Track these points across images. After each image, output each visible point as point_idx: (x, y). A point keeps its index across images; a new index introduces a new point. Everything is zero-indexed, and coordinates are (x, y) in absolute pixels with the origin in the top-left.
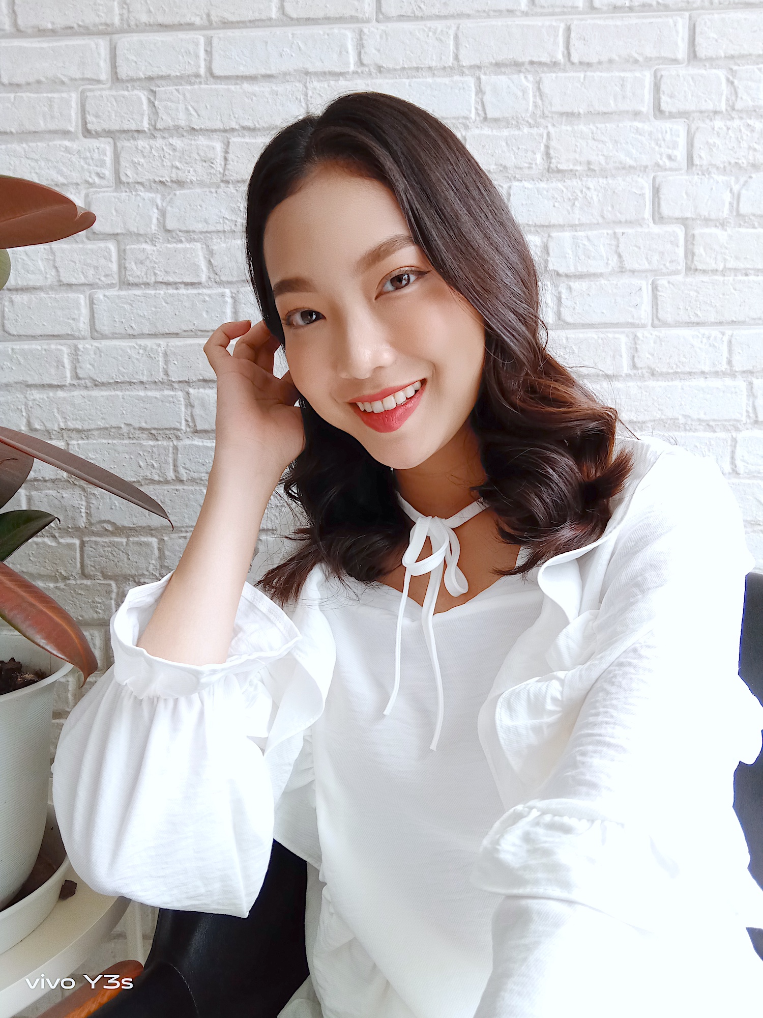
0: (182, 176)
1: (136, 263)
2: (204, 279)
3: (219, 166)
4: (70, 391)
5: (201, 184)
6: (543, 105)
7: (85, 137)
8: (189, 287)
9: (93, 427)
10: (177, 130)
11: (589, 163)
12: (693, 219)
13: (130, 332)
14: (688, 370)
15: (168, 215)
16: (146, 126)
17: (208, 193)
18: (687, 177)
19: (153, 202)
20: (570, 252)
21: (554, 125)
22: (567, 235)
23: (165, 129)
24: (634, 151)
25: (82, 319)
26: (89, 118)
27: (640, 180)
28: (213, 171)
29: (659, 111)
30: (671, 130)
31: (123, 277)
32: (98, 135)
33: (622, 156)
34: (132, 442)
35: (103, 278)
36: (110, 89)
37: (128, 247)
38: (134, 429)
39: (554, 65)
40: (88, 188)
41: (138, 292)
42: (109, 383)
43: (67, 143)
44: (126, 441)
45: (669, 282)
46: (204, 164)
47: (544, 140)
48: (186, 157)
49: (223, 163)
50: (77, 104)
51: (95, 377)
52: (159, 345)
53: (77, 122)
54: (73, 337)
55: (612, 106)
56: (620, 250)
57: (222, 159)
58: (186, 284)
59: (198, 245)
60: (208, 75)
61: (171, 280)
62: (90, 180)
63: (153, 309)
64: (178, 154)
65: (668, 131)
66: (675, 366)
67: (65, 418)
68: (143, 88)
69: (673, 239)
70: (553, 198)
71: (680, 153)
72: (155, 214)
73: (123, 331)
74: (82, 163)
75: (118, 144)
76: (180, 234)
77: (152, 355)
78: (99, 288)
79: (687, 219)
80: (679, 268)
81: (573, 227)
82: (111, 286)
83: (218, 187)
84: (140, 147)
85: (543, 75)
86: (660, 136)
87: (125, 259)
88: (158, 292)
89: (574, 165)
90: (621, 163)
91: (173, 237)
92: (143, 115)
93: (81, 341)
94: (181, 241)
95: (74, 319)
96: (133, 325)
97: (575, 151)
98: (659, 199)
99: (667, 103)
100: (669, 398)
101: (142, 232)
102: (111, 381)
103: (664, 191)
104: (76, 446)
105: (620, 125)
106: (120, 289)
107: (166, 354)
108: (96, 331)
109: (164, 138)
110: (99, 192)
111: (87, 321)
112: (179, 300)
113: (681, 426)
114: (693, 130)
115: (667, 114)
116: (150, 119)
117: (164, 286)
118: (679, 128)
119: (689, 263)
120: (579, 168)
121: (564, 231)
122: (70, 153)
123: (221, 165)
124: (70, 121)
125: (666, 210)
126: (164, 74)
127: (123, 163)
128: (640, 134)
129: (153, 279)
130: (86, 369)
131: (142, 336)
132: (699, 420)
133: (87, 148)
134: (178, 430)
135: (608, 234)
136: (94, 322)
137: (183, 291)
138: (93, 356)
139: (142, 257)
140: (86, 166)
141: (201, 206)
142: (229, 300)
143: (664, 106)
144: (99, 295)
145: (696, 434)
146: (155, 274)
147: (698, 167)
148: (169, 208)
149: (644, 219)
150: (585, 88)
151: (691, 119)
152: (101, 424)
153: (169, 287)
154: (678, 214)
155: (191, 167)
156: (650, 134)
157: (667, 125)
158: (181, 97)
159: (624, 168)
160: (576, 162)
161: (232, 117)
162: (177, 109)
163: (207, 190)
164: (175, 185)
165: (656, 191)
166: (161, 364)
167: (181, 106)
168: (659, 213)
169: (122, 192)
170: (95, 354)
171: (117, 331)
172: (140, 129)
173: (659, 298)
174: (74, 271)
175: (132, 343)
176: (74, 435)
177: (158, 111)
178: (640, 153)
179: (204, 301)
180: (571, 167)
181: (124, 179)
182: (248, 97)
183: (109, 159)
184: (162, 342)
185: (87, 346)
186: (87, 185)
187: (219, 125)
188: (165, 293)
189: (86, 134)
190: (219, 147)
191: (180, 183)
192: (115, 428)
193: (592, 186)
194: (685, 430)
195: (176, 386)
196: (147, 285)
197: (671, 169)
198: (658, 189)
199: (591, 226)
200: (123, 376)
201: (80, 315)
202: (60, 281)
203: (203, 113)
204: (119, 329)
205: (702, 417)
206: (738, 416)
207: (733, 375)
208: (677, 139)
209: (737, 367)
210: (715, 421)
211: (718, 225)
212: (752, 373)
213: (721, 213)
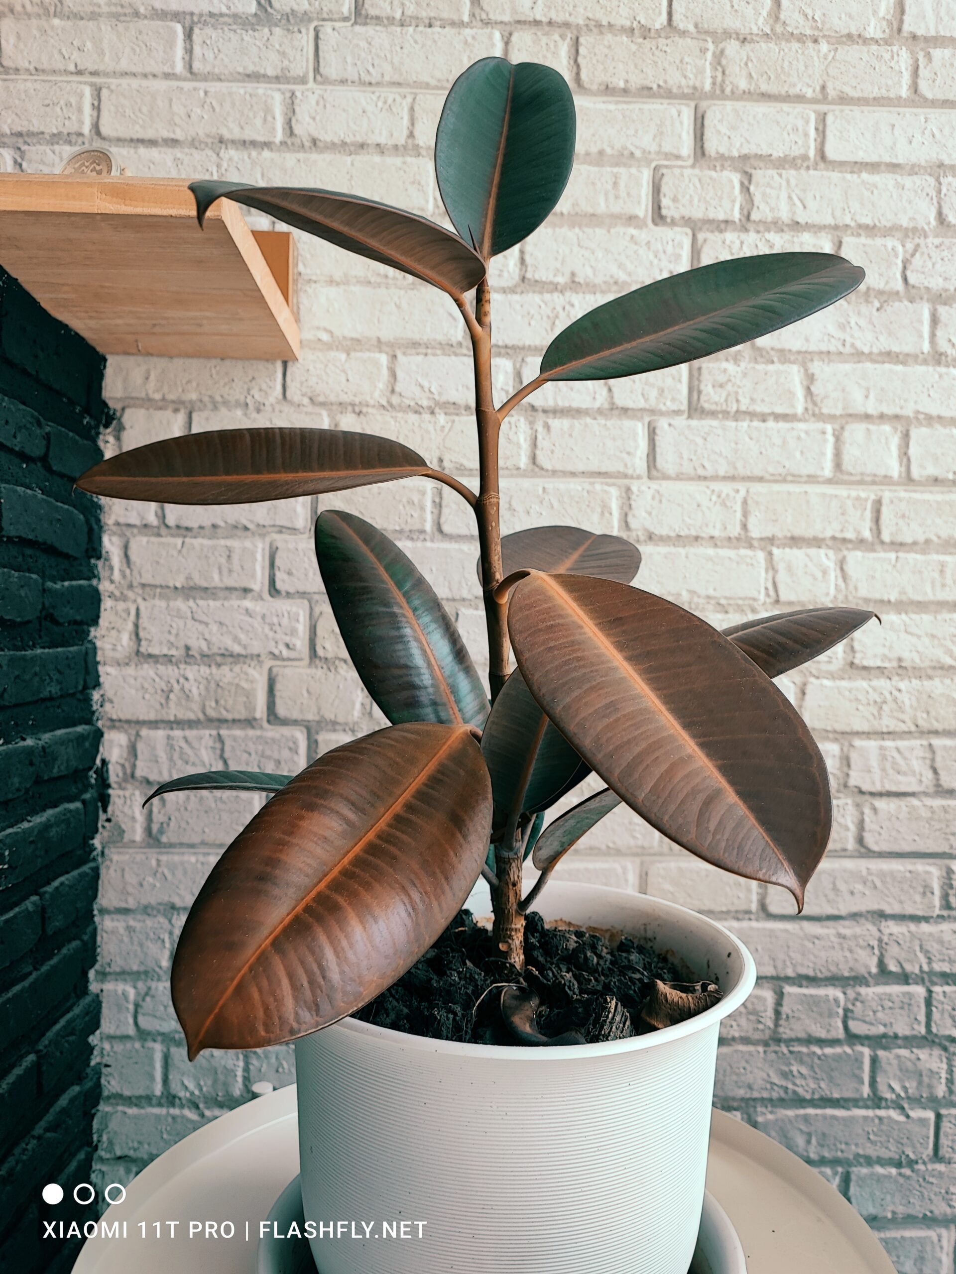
1: (714, 386)
2: (800, 410)
7: (655, 224)
8: (780, 420)
10: (775, 224)
13: (701, 472)
16: (736, 216)
23: (760, 221)
25: (638, 453)
26: (665, 201)
31: (694, 403)
32: (673, 223)
35: (668, 403)
36: (693, 166)
38: (699, 597)
41: (712, 423)
42: (670, 537)
43: (632, 231)
50: (648, 183)
51: (649, 529)
52: (738, 491)
53: (647, 206)
54: (626, 476)
58: (777, 416)
59: (795, 368)
60: (818, 158)
61: (757, 409)
63: (733, 445)
68: (735, 169)
73: (692, 472)
74: (654, 257)
75: (701, 236)
76: (772, 353)
77: (728, 504)
78: (663, 415)
82: (678, 413)
84: (728, 242)
87: (701, 381)
88: (738, 423)
91: (762, 356)
92: (734, 201)
93: (635, 482)
94: (773, 362)
95: (629, 453)
96: (706, 464)
102: (673, 534)
106: (690, 417)
107: (745, 503)
108: (657, 470)
109: (758, 232)
111: (645, 455)
112: (766, 436)
116: (742, 209)
117: (748, 417)
122: (636, 243)
124: (637, 203)
126: (764, 153)
129: (735, 408)
130: (641, 518)
131: (715, 478)
133: (658, 239)
134: (755, 600)
136: (654, 458)
137: (772, 424)
138: (650, 502)
139: (722, 378)
140: (656, 262)
142: (831, 439)
144: (662, 424)
146: (738, 401)
153: (755, 419)
158: (784, 183)
161: (847, 212)
162: (778, 198)
166: (739, 515)
167: (784, 195)
170: (653, 499)
171: (684, 471)
172: (728, 218)
174: (631, 392)
175: (702, 486)
177: (754, 199)
179: (799, 438)
182: (867, 189)
183: (685, 255)
184: (742, 487)
185: (644, 488)
187: (830, 221)
188: (748, 427)
189: (658, 220)
195: (755, 543)
196: (726, 414)
200: (690, 529)
201: (637, 447)
202: (613, 404)
203: (810, 203)
204: (687, 469)
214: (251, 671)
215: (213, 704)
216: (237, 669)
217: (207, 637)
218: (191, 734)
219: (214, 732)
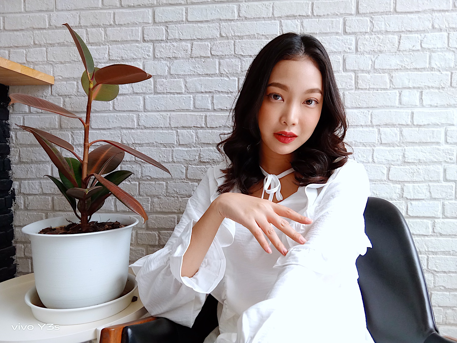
0: (176, 56)
1: (160, 86)
2: (183, 91)
3: (189, 52)
4: (136, 130)
5: (183, 58)
6: (304, 30)
7: (143, 42)
8: (178, 94)
9: (144, 143)
10: (175, 40)
12: (358, 70)
13: (157, 109)
14: (356, 124)
15: (171, 69)
16: (164, 38)
17: (185, 61)
18: (355, 56)
19: (166, 64)
23: (171, 39)
24: (336, 46)
25: (141, 105)
26: (145, 36)
27: (338, 56)
28: (187, 54)
29: (345, 32)
30: (350, 39)
31: (155, 91)
32: (148, 42)
34: (157, 148)
35: (148, 91)
36: (153, 26)
37: (157, 80)
38: (158, 143)
39: (307, 16)
40: (144, 60)
41: (160, 96)
42: (150, 128)
43: (137, 44)
44: (156, 148)
45: (349, 93)
46: (184, 51)
48: (178, 49)
49: (191, 51)
50: (141, 31)
51: (145, 126)
52: (168, 114)
53: (141, 37)
54: (138, 111)
55: (328, 31)
57: (191, 50)
58: (177, 93)
59: (182, 79)
60: (186, 21)
61: (172, 92)
62: (145, 57)
63: (166, 102)
64: (175, 48)
65: (349, 39)
66: (351, 123)
67: (134, 140)
68: (164, 25)
69: (350, 77)
71: (353, 47)
72: (167, 69)
74: (142, 51)
75: (155, 45)
76: (175, 76)
77: (165, 118)
78: (147, 94)
79: (355, 70)
80: (353, 88)
82: (151, 93)
83: (189, 59)
84: (162, 46)
85: (303, 20)
86: (346, 41)
87: (156, 84)
88: (167, 96)
91: (173, 77)
92: (163, 34)
93: (140, 113)
94: (176, 78)
95: (138, 105)
96: (159, 107)
98: (345, 63)
99: (348, 29)
100: (349, 134)
101: (162, 75)
103: (347, 60)
104: (138, 149)
105: (331, 37)
106: (154, 94)
107: (170, 118)
108: (146, 109)
109: (170, 42)
110: (148, 61)
111: (143, 106)
112: (175, 99)
113: (354, 145)
114: (357, 39)
115: (348, 33)
116: (166, 36)
117: (169, 94)
118: (353, 38)
119: (356, 86)
122: (138, 48)
123: (190, 51)
124: (139, 37)
125: (348, 67)
126: (171, 21)
127: (156, 51)
128: (338, 40)
129: (166, 91)
130: (142, 123)
131: (162, 111)
132: (360, 142)
133: (144, 46)
134: (173, 144)
136: (145, 106)
137: (176, 95)
138: (144, 118)
139: (162, 83)
140: (143, 52)
141: (183, 66)
142: (192, 99)
143: (347, 31)
144: (147, 97)
145: (359, 148)
146: (166, 89)
147: (360, 52)
148: (172, 67)
149: (340, 70)
150: (319, 24)
151: (357, 35)
152: (147, 142)
153: (171, 94)
154: (352, 69)
155: (180, 52)
156: (342, 40)
157: (348, 37)
158: (177, 28)
159: (333, 52)
161: (194, 35)
162: (175, 33)
163: (185, 60)
164: (174, 59)
165: (344, 60)
166: (168, 121)
167: (177, 32)
168: (345, 68)
169: (156, 61)
170: (145, 117)
171: (153, 109)
172: (162, 39)
173: (345, 98)
174: (138, 88)
175: (158, 113)
176: (137, 145)
177: (169, 33)
178: (338, 47)
179: (184, 99)
181: (156, 56)
182: (200, 28)
183: (151, 50)
184: (169, 113)
185: (143, 114)
186: (144, 59)
187: (189, 38)
188: (170, 96)
189: (144, 41)
190: (189, 45)
191: (176, 58)
192: (151, 143)
195: (173, 129)
196: (164, 93)
197: (350, 53)
198: (345, 59)
200: (155, 125)
201: (140, 103)
202: (134, 92)
203: (184, 34)
204: (154, 109)
205: (361, 141)
206: (375, 141)
207: (373, 126)
208: (352, 42)
209: (374, 124)
210: (366, 143)
211: (367, 72)
212: (379, 126)
213: (368, 68)
214: (47, 165)
215: (38, 174)
216: (44, 165)
217: (36, 157)
218: (33, 182)
219: (39, 181)
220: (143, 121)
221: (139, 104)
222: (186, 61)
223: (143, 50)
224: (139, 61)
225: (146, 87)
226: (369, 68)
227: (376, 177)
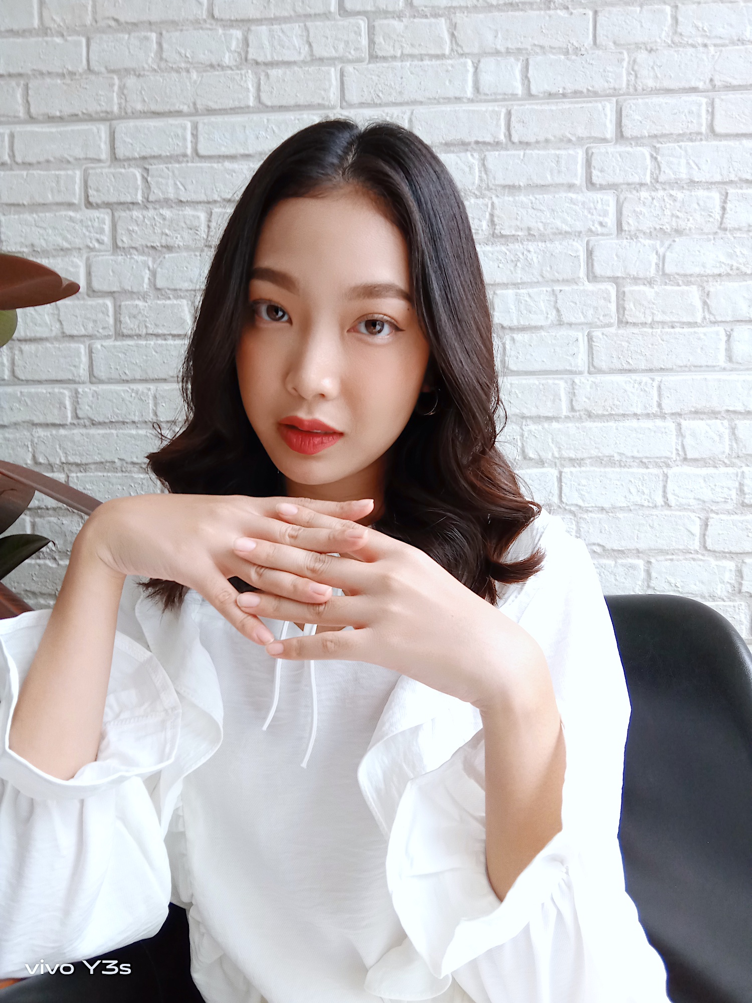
0: (170, 242)
1: (129, 317)
3: (202, 232)
4: (70, 429)
5: (187, 248)
6: (488, 179)
7: (87, 208)
8: (176, 338)
9: (90, 461)
10: (166, 202)
11: (529, 229)
12: (623, 278)
13: (124, 377)
14: (622, 412)
15: (158, 276)
16: (139, 198)
17: (193, 257)
18: (616, 241)
19: (145, 263)
20: (513, 307)
21: (497, 196)
22: (510, 293)
23: (156, 201)
24: (569, 219)
25: (82, 366)
26: (91, 192)
27: (575, 243)
28: (197, 237)
29: (590, 184)
30: (602, 200)
31: (118, 330)
32: (98, 206)
33: (559, 223)
34: (124, 474)
35: (101, 331)
36: (110, 167)
37: (123, 303)
38: (127, 463)
39: (497, 145)
40: (89, 252)
41: (131, 342)
42: (105, 423)
43: (71, 214)
44: (120, 474)
45: (603, 334)
46: (190, 231)
47: (489, 210)
48: (174, 225)
49: (206, 231)
50: (81, 180)
51: (93, 417)
52: (149, 389)
53: (80, 195)
54: (74, 382)
55: (549, 179)
56: (559, 305)
57: (206, 227)
58: (174, 336)
59: (184, 302)
60: (194, 155)
61: (160, 332)
62: (91, 245)
63: (144, 357)
64: (167, 223)
65: (599, 201)
66: (609, 409)
67: (66, 453)
68: (138, 166)
69: (605, 295)
70: (498, 259)
71: (611, 220)
72: (147, 275)
73: (118, 377)
74: (84, 230)
75: (116, 214)
76: (169, 292)
77: (143, 398)
78: (98, 338)
79: (618, 277)
80: (612, 321)
81: (516, 285)
82: (108, 337)
83: (202, 251)
84: (134, 217)
85: (487, 153)
86: (592, 205)
87: (120, 314)
88: (148, 342)
89: (516, 231)
90: (557, 229)
91: (162, 295)
92: (137, 189)
93: (82, 386)
94: (169, 298)
95: (75, 366)
96: (127, 372)
97: (517, 219)
98: (592, 260)
99: (598, 177)
100: (605, 437)
101: (135, 290)
102: (107, 421)
103: (597, 254)
104: (75, 479)
105: (557, 196)
106: (116, 339)
107: (155, 397)
108: (95, 377)
109: (155, 209)
110: (98, 256)
111: (87, 368)
112: (167, 350)
113: (617, 462)
114: (621, 201)
115: (598, 186)
116: (143, 193)
117: (154, 337)
118: (609, 198)
119: (621, 317)
120: (520, 233)
121: (508, 288)
122: (73, 222)
123: (204, 231)
124: (74, 194)
125: (598, 270)
126: (156, 154)
127: (120, 230)
128: (574, 204)
129: (145, 331)
130: (85, 410)
131: (134, 381)
132: (633, 457)
133: (88, 217)
135: (547, 291)
136: (92, 369)
137: (170, 342)
138: (91, 398)
139: (135, 312)
140: (87, 233)
141: (187, 268)
143: (595, 180)
144: (98, 345)
145: (630, 470)
146: (146, 327)
147: (627, 233)
148: (159, 269)
149: (579, 278)
150: (525, 164)
151: (620, 190)
152: (97, 458)
153: (159, 338)
154: (609, 273)
155: (179, 234)
156: (583, 203)
157: (597, 196)
158: (170, 174)
159: (560, 233)
160: (518, 228)
161: (215, 191)
162: (167, 184)
163: (193, 254)
164: (164, 250)
165: (590, 253)
166: (151, 405)
167: (171, 182)
168: (593, 273)
169: (118, 255)
170: (93, 397)
171: (113, 377)
172: (135, 201)
173: (594, 347)
174: (76, 324)
175: (125, 387)
176: (74, 468)
177: (151, 186)
178: (575, 220)
180: (513, 232)
181: (120, 244)
182: (228, 174)
183: (107, 227)
184: (152, 387)
185: (87, 390)
186: (88, 250)
187: (203, 198)
188: (155, 344)
189: (88, 206)
190: (203, 216)
191: (169, 248)
192: (109, 462)
193: (532, 249)
194: (621, 466)
196: (139, 336)
197: (602, 235)
198: (591, 251)
199: (532, 284)
200: (117, 416)
201: (80, 362)
202: (63, 333)
203: (190, 187)
204: (115, 375)
205: (636, 454)
206: (668, 454)
207: (663, 416)
208: (608, 208)
209: (667, 410)
210: (647, 458)
211: (646, 283)
212: (680, 415)
213: (648, 273)
220: (87, 407)
221: (77, 364)
222: (196, 256)
223: (87, 227)
224: (76, 254)
225: (95, 321)
226: (650, 272)
227: (674, 544)
